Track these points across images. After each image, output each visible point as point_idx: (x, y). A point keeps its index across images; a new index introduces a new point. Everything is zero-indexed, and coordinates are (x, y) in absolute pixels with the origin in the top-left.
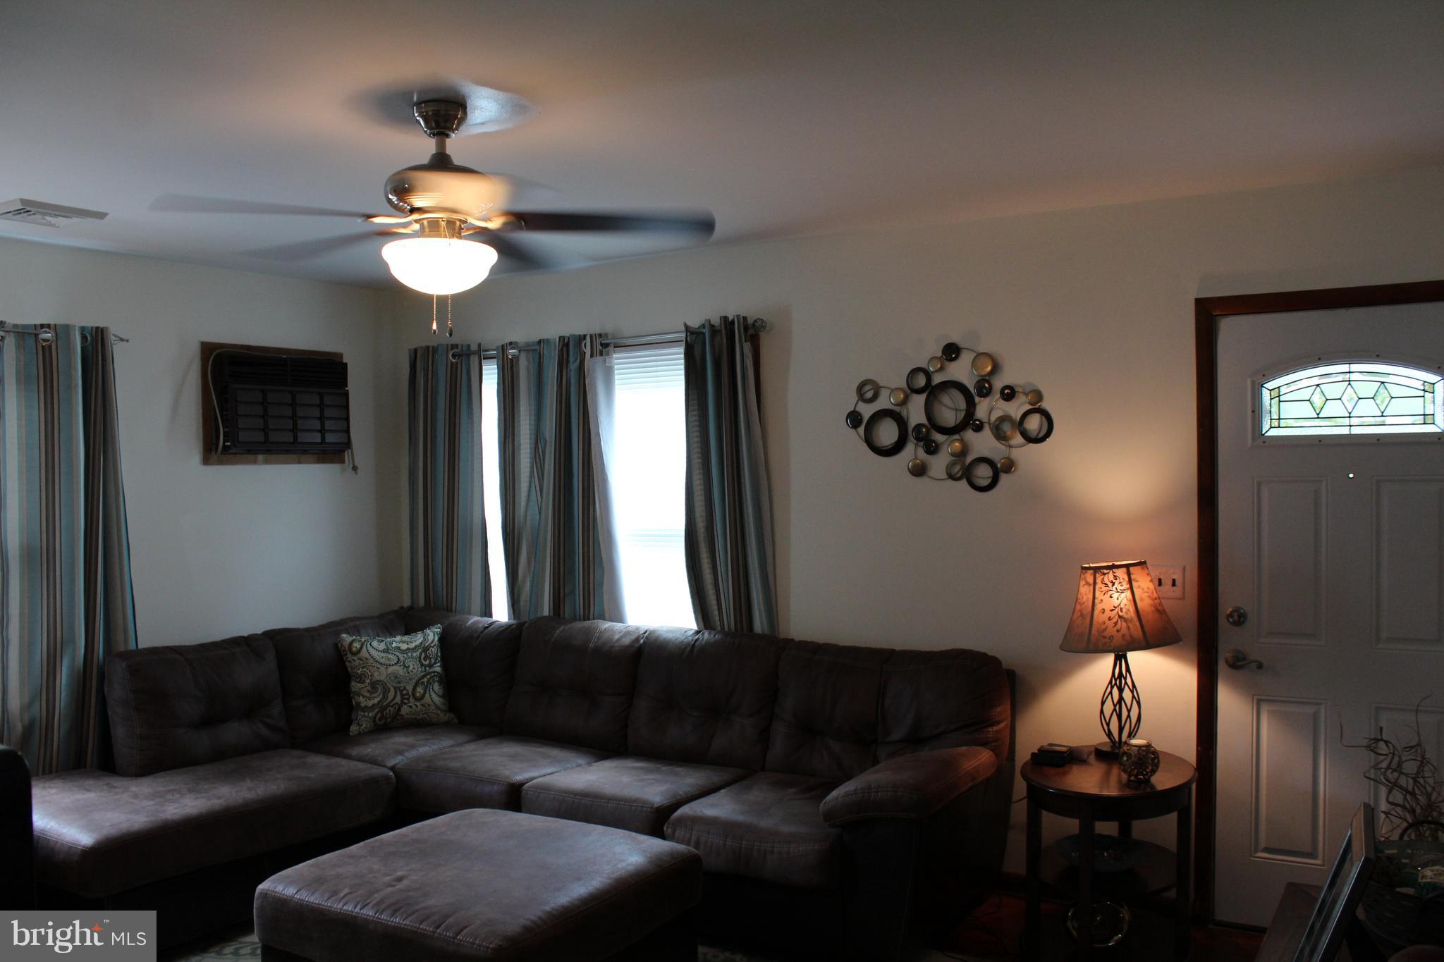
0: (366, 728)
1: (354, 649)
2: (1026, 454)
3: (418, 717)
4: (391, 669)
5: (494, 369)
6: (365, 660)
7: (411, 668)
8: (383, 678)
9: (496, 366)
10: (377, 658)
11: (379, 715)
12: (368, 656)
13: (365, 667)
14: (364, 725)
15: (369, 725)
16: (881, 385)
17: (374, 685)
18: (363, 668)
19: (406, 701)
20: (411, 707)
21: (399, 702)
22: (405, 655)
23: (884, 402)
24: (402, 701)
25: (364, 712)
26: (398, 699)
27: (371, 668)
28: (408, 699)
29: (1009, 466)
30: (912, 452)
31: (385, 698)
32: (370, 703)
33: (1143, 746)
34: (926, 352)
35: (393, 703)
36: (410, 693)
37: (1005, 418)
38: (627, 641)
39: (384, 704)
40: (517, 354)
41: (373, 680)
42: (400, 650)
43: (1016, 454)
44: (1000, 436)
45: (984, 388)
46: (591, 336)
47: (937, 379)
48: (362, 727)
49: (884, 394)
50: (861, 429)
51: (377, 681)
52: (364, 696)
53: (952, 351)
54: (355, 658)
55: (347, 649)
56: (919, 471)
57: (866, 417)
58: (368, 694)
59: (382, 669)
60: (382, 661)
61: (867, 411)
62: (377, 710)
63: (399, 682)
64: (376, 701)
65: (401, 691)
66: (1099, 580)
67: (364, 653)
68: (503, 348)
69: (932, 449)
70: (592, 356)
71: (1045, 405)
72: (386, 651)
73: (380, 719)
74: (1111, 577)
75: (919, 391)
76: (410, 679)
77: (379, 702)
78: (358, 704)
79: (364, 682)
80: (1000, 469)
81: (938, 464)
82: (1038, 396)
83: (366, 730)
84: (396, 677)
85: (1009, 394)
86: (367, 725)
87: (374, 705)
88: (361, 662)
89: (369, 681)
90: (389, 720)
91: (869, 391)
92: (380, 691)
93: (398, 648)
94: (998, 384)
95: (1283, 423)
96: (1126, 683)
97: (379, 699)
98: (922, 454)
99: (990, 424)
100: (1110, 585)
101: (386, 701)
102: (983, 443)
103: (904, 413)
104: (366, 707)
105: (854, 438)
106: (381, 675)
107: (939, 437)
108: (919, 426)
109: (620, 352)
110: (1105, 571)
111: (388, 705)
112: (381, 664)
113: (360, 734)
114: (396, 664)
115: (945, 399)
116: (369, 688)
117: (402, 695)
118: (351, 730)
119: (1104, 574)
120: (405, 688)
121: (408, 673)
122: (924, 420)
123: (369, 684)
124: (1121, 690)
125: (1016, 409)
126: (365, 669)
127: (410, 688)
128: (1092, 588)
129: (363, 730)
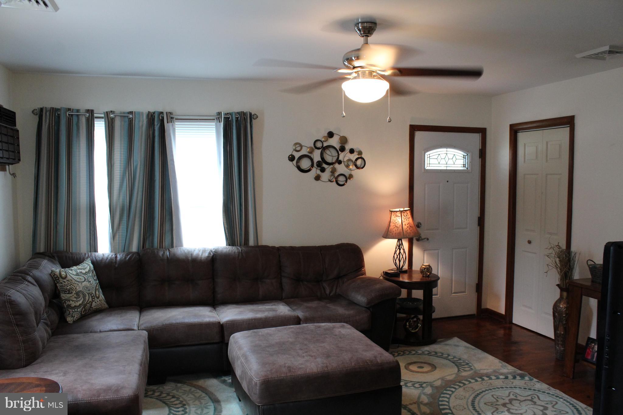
0: (77, 318)
1: (63, 276)
2: (356, 173)
3: (98, 307)
4: (84, 283)
5: (103, 124)
6: (71, 281)
7: (91, 282)
8: (81, 289)
9: (104, 123)
10: (76, 279)
11: (83, 309)
12: (71, 278)
13: (72, 284)
14: (76, 316)
15: (78, 316)
16: (303, 145)
17: (77, 293)
18: (70, 285)
19: (94, 300)
20: (96, 302)
21: (91, 301)
22: (87, 276)
23: (304, 152)
24: (92, 300)
25: (74, 309)
26: (90, 299)
27: (74, 285)
28: (94, 298)
29: (351, 176)
30: (315, 171)
31: (84, 299)
32: (78, 304)
33: (427, 265)
34: (322, 134)
35: (89, 302)
36: (95, 295)
37: (350, 160)
38: (206, 254)
39: (85, 303)
40: (114, 117)
41: (77, 291)
42: (82, 273)
43: (353, 173)
44: (347, 166)
45: (343, 149)
46: (166, 113)
47: (325, 144)
48: (75, 318)
49: (304, 148)
50: (295, 162)
51: (79, 291)
52: (73, 301)
53: (331, 135)
54: (65, 281)
55: (59, 276)
56: (318, 178)
57: (297, 158)
58: (75, 299)
59: (80, 284)
60: (78, 280)
61: (297, 155)
62: (82, 307)
63: (89, 290)
64: (81, 302)
65: (91, 295)
66: (402, 215)
67: (69, 277)
68: (107, 114)
69: (323, 170)
70: (168, 123)
71: (363, 156)
72: (77, 274)
73: (84, 312)
74: (406, 214)
75: (318, 149)
76: (93, 288)
77: (83, 302)
78: (69, 306)
79: (72, 293)
80: (349, 177)
81: (325, 176)
82: (360, 153)
83: (77, 319)
84: (87, 288)
85: (352, 151)
86: (77, 316)
87: (80, 305)
88: (69, 282)
89: (74, 292)
90: (87, 311)
91: (298, 146)
92: (81, 295)
93: (81, 272)
94: (348, 147)
95: (430, 165)
96: (401, 247)
97: (82, 301)
98: (319, 172)
99: (344, 162)
100: (406, 216)
101: (85, 301)
102: (341, 169)
103: (312, 156)
104: (75, 306)
105: (292, 166)
106: (80, 288)
107: (325, 166)
108: (318, 162)
109: (178, 122)
110: (405, 212)
111: (87, 303)
112: (78, 282)
113: (74, 322)
114: (85, 281)
115: (328, 152)
116: (75, 296)
117: (92, 297)
118: (68, 320)
119: (404, 213)
120: (92, 293)
121: (91, 285)
122: (320, 160)
123: (75, 293)
124: (400, 250)
125: (354, 157)
126: (71, 286)
127: (94, 292)
128: (400, 217)
129: (75, 319)
